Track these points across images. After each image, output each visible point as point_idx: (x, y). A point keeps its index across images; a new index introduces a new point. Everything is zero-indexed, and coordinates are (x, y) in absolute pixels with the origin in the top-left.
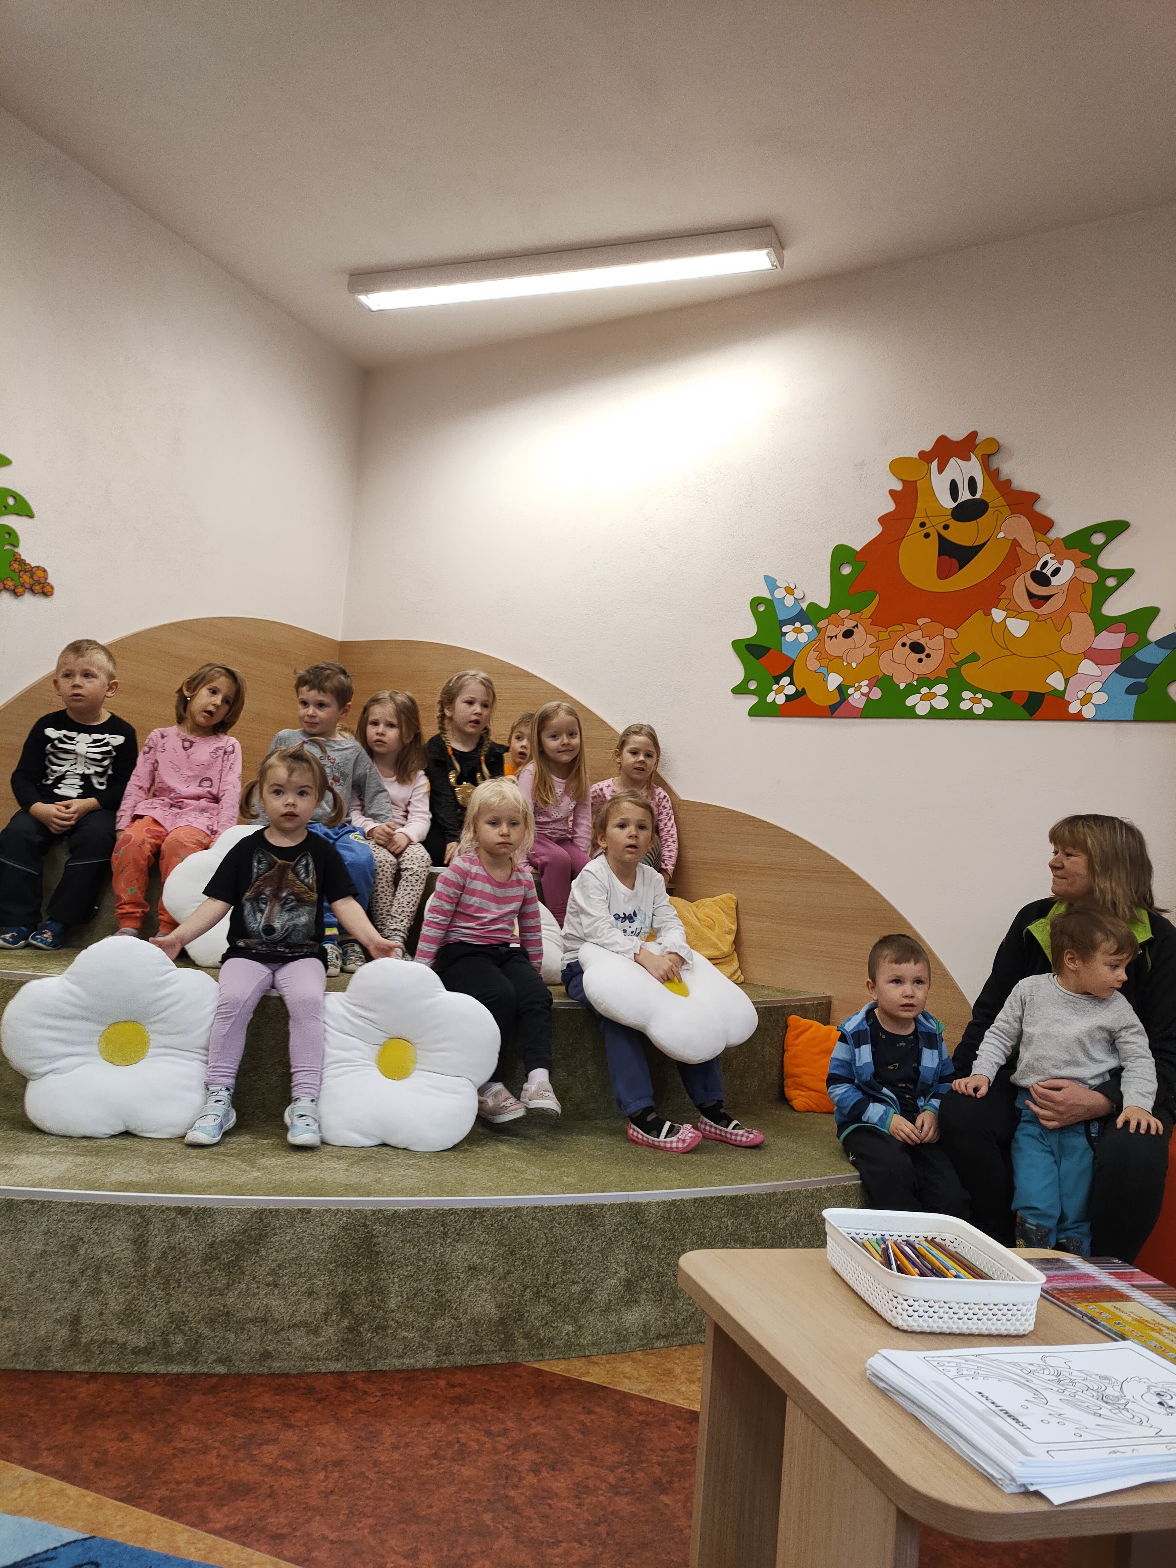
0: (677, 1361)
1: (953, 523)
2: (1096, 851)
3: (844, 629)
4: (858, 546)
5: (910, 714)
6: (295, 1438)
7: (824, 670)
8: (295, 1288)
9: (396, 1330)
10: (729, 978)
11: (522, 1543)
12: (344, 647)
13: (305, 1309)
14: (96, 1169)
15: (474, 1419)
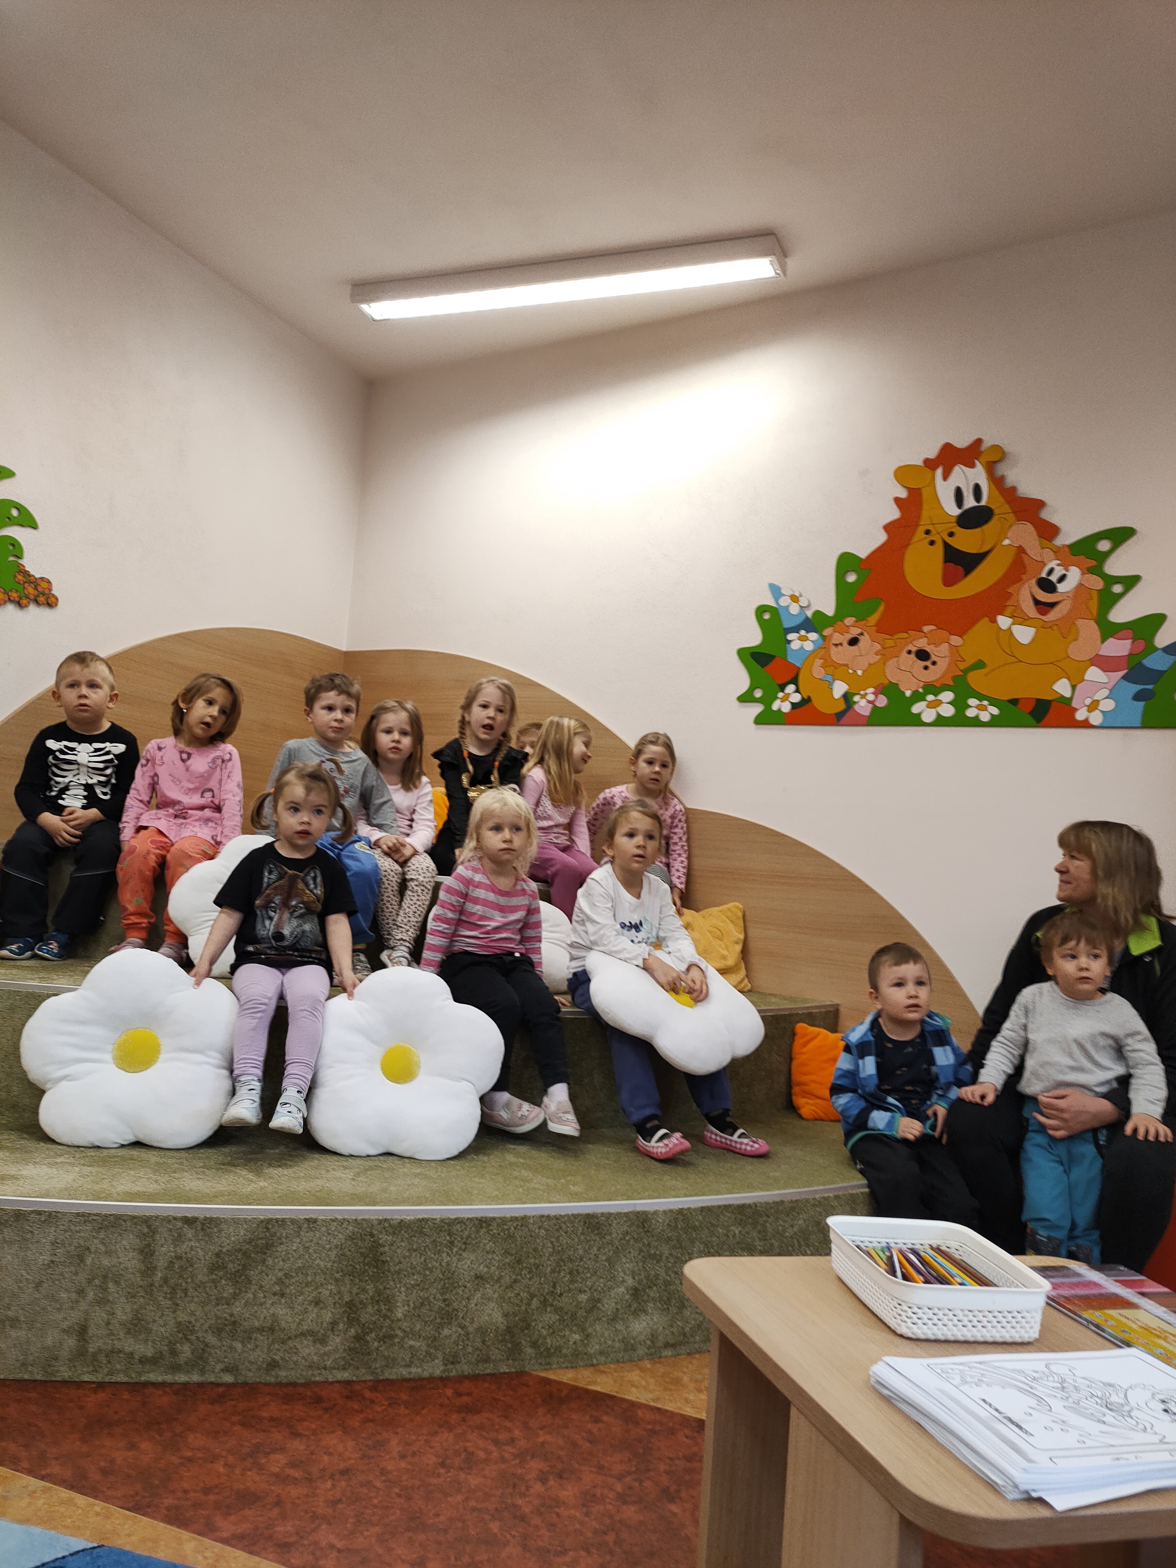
0: (685, 1370)
1: (958, 530)
2: (1100, 858)
3: (849, 637)
4: (863, 553)
5: (916, 721)
6: (302, 1447)
7: (829, 678)
8: (301, 1298)
9: (403, 1339)
10: (735, 987)
11: (530, 1551)
12: (349, 657)
13: (312, 1319)
14: (103, 1179)
15: (481, 1427)
